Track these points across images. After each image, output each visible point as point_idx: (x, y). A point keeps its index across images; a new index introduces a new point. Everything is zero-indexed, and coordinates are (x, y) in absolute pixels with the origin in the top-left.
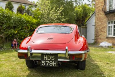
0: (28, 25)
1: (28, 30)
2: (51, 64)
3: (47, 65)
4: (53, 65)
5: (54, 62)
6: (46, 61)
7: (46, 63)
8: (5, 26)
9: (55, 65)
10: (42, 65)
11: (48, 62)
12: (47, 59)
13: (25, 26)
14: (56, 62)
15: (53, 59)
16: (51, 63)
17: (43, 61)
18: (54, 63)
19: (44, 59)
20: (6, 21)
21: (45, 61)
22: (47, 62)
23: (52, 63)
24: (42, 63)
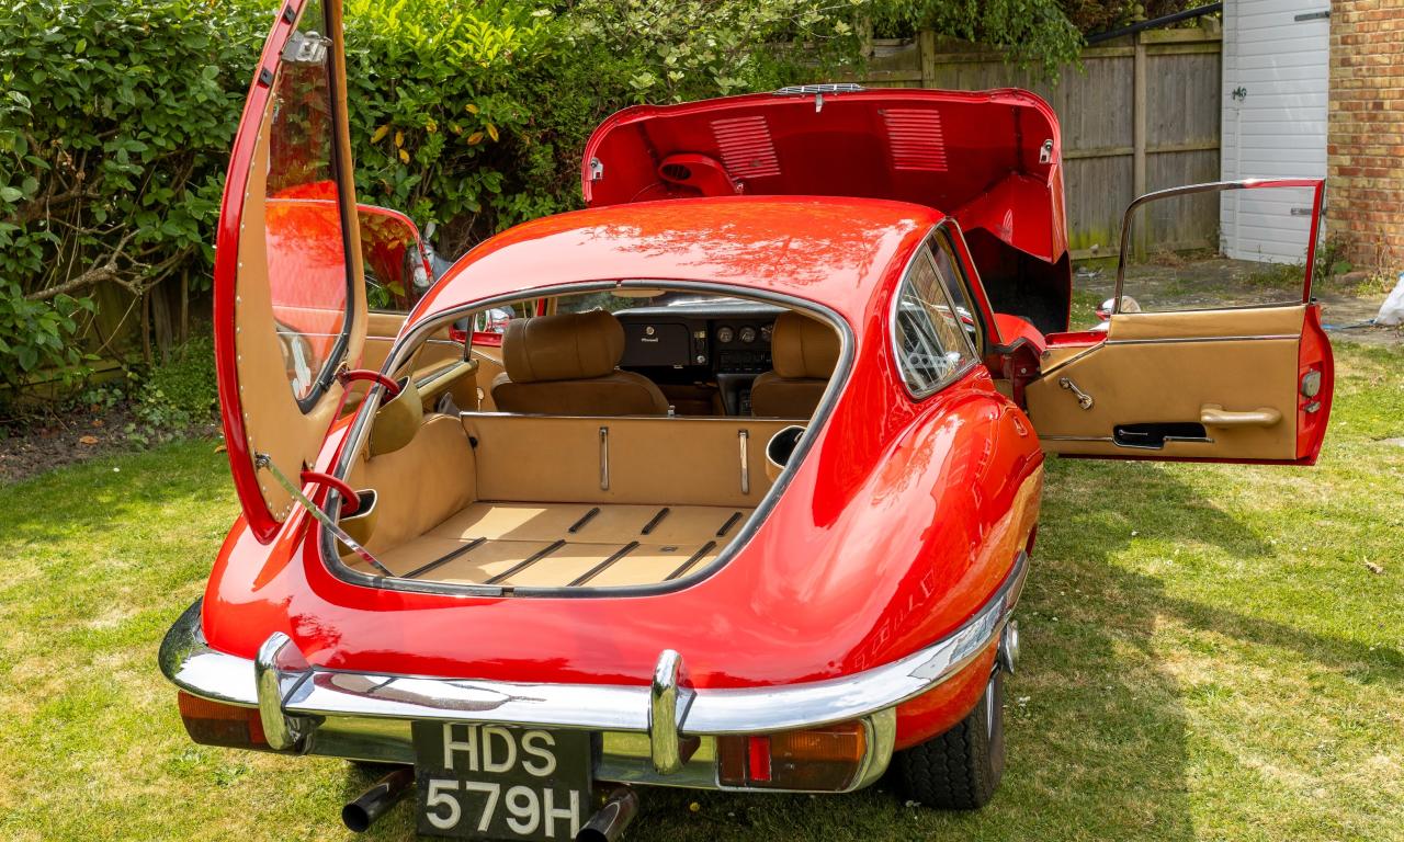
0: (406, 101)
1: (413, 168)
2: (524, 821)
3: (483, 826)
4: (550, 832)
5: (548, 793)
6: (471, 786)
7: (473, 803)
8: (135, 157)
9: (562, 824)
10: (433, 818)
11: (494, 789)
12: (474, 766)
13: (380, 122)
14: (574, 796)
15: (540, 763)
16: (522, 801)
17: (434, 784)
18: (556, 805)
19: (448, 763)
20: (141, 86)
21: (453, 785)
22: (486, 795)
23: (533, 810)
24: (432, 800)
